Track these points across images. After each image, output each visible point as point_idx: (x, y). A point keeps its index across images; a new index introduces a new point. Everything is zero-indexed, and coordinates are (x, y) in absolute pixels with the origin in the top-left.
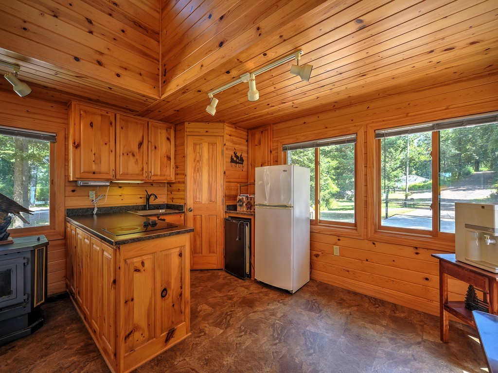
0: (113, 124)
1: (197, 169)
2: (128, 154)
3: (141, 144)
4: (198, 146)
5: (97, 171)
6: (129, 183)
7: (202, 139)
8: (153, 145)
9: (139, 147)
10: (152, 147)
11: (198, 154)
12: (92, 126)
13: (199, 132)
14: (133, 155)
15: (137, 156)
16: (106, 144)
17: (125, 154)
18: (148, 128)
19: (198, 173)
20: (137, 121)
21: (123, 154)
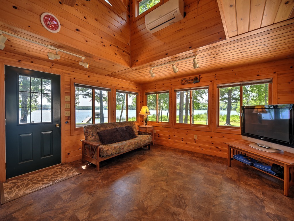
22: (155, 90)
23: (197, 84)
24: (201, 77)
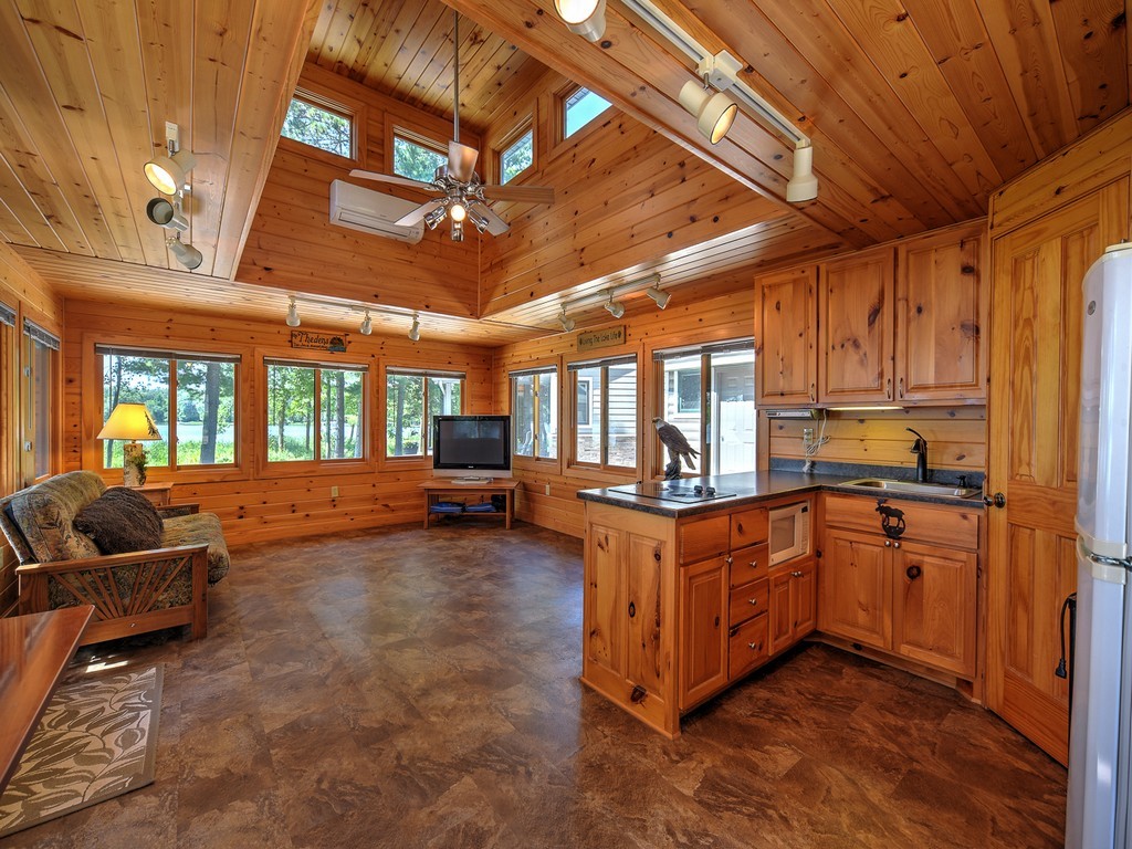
0: (814, 291)
1: (1022, 351)
2: (843, 346)
3: (875, 313)
4: (1028, 264)
5: (786, 390)
6: (883, 411)
7: (1039, 233)
8: (911, 304)
9: (871, 323)
10: (908, 311)
11: (1028, 293)
12: (778, 309)
13: (1032, 207)
14: (856, 344)
15: (865, 346)
16: (801, 335)
17: (838, 347)
18: (896, 266)
19: (1026, 368)
20: (866, 259)
21: (833, 348)
22: (167, 342)
23: (338, 355)
24: (348, 338)
